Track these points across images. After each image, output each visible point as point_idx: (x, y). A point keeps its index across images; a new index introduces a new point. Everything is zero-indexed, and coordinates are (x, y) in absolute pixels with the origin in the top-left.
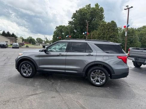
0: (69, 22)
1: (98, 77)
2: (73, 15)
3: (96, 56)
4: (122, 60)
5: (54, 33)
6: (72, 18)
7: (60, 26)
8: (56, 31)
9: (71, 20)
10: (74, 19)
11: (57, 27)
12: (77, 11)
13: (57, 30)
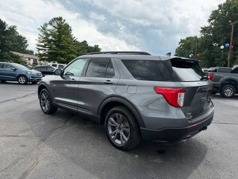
0: (202, 28)
1: (120, 129)
2: (212, 15)
3: (117, 84)
4: (164, 96)
5: (176, 51)
6: (210, 21)
7: (187, 38)
8: (180, 47)
9: (207, 24)
10: (213, 21)
11: (182, 41)
12: (220, 6)
13: (181, 45)
